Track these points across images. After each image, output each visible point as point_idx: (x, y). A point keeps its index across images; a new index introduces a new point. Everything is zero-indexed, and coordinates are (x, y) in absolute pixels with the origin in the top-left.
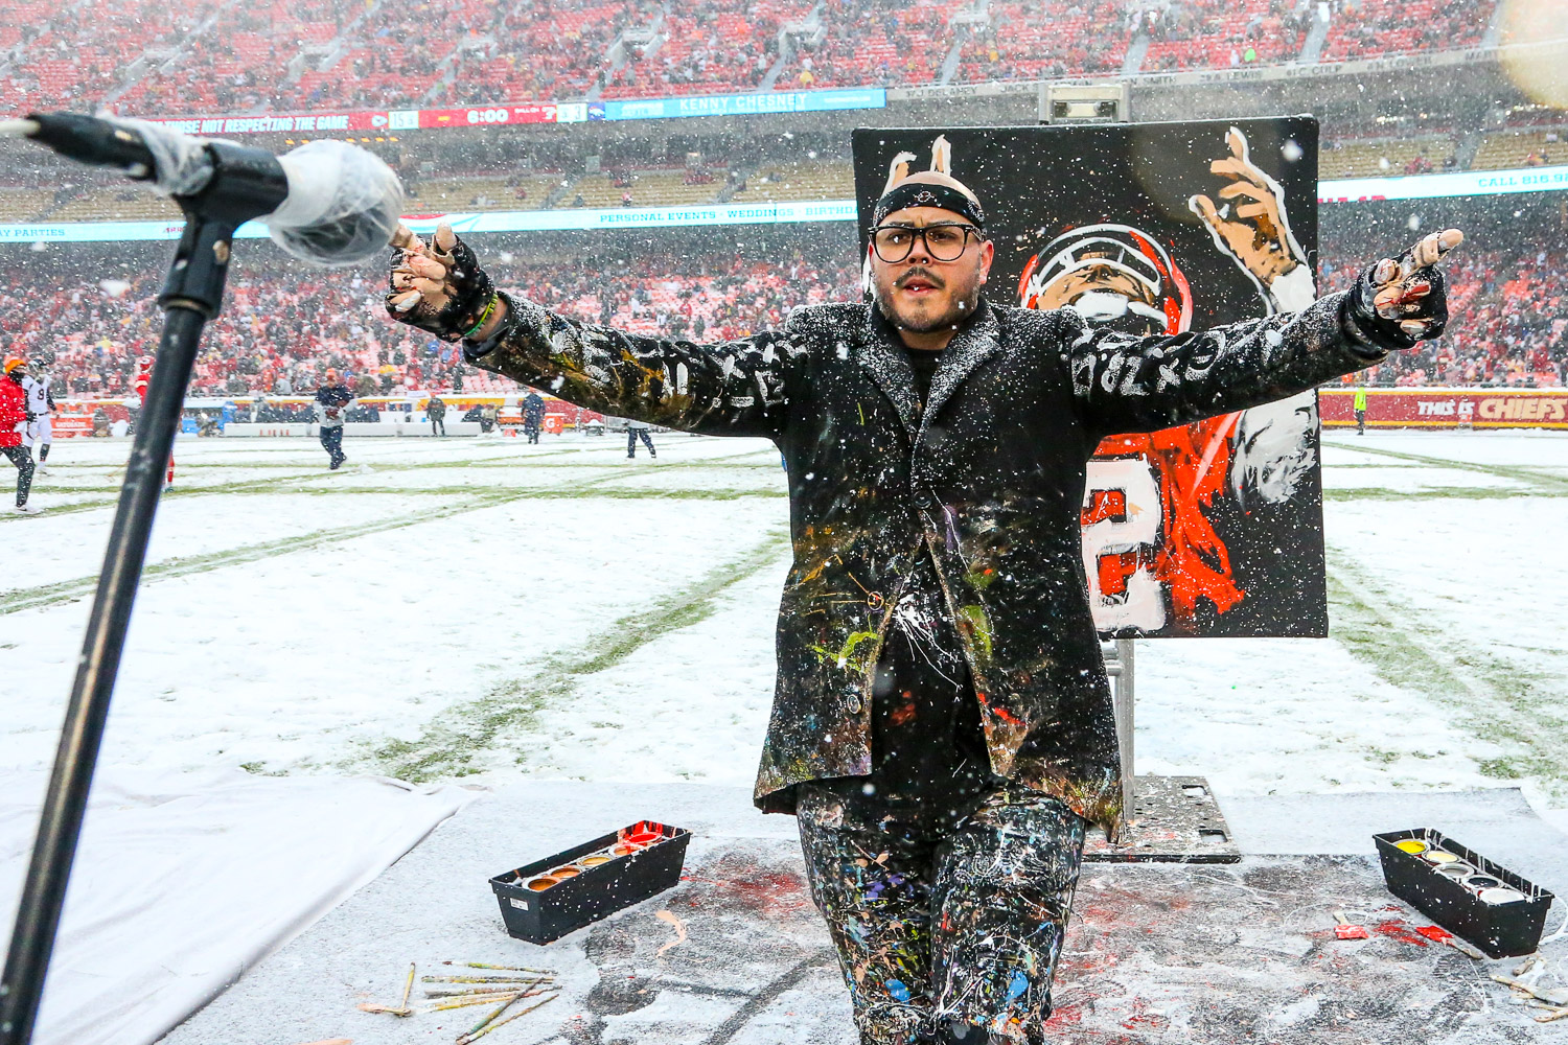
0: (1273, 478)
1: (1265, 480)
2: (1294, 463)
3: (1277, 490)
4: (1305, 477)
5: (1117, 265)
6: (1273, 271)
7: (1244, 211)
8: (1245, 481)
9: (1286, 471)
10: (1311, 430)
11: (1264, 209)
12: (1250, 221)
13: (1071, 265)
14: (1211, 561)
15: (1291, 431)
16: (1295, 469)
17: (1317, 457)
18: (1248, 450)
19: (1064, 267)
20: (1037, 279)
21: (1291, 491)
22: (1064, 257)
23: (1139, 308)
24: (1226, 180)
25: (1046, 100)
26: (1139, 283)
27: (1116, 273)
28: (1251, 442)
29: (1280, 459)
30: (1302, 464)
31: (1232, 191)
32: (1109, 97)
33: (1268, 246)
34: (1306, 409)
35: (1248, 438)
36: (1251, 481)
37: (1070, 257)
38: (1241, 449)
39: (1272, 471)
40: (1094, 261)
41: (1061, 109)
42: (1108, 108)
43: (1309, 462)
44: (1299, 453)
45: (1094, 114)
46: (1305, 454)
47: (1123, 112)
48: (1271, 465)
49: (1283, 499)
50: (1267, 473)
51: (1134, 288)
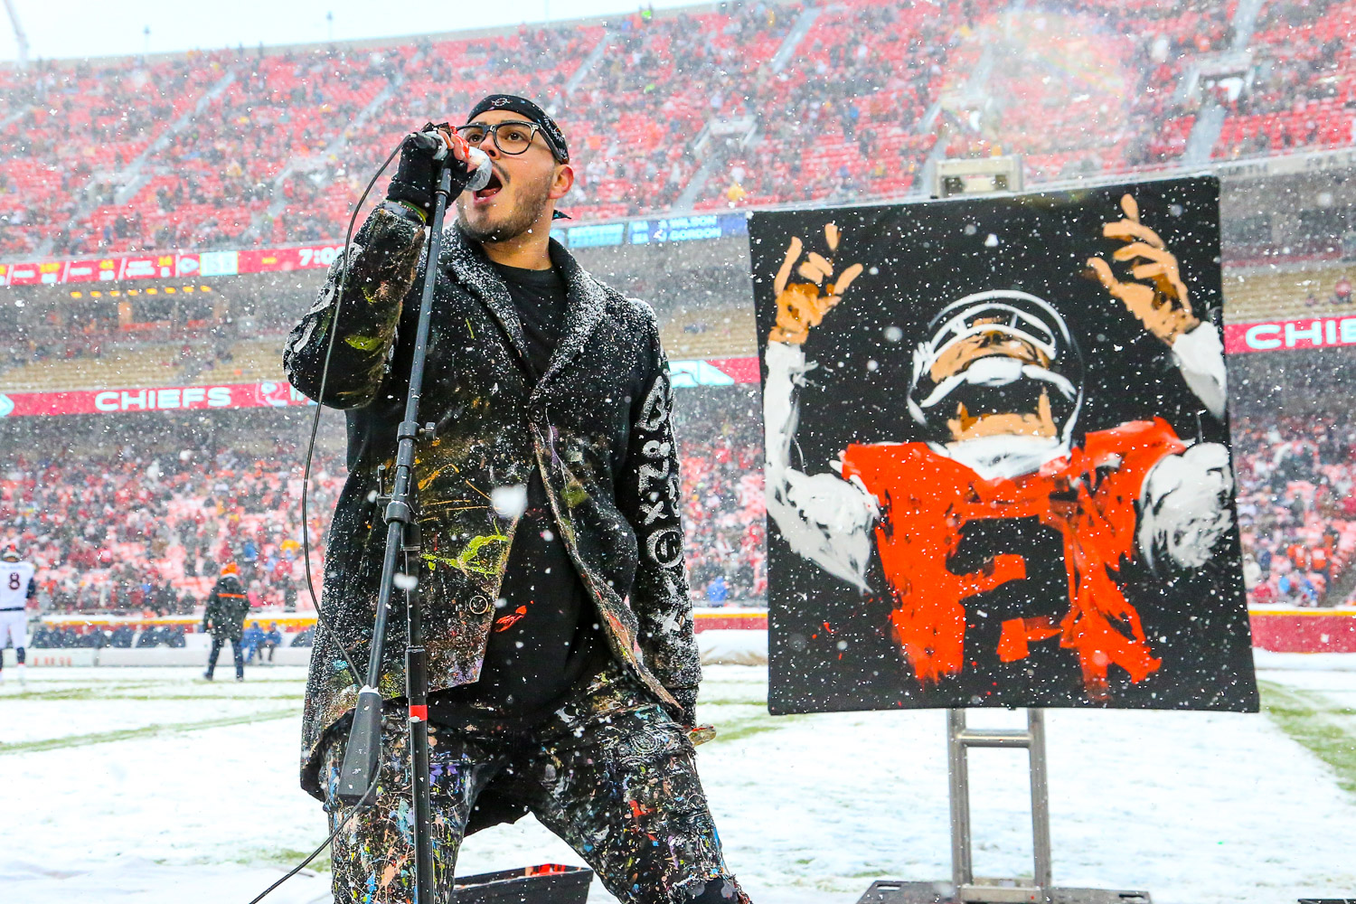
0: (1186, 540)
1: (1177, 543)
2: (1207, 526)
3: (1191, 553)
4: (1221, 541)
5: (1010, 330)
6: (1174, 330)
7: (1140, 272)
8: (1155, 545)
9: (1199, 534)
10: (1224, 492)
11: (1162, 269)
12: (1146, 282)
13: (963, 333)
14: (1123, 629)
15: (1202, 492)
16: (1209, 532)
17: (1234, 518)
18: (1156, 511)
19: (955, 335)
20: (930, 346)
21: (1207, 555)
22: (956, 324)
23: (1034, 372)
24: (1120, 243)
25: (935, 175)
26: (1033, 347)
27: (1009, 338)
28: (1159, 505)
29: (1193, 521)
30: (1218, 526)
31: (1128, 253)
32: (1000, 170)
33: (1168, 304)
34: (1219, 470)
35: (1155, 501)
36: (1161, 544)
37: (962, 324)
38: (1148, 512)
39: (1184, 533)
40: (988, 327)
41: (952, 184)
42: (1001, 181)
43: (1225, 524)
44: (1213, 515)
45: (992, 188)
46: (1220, 517)
47: (1013, 182)
48: (1183, 528)
49: (1199, 563)
50: (1178, 537)
51: (1029, 352)
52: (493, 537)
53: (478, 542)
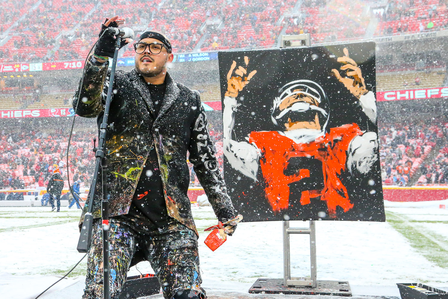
0: (362, 164)
1: (360, 165)
2: (370, 159)
3: (364, 169)
4: (374, 164)
5: (306, 93)
6: (360, 94)
7: (350, 74)
8: (352, 166)
9: (367, 162)
10: (375, 148)
11: (356, 73)
12: (352, 77)
13: (290, 94)
14: (342, 194)
15: (368, 148)
16: (370, 161)
17: (378, 157)
18: (353, 154)
19: (287, 94)
20: (279, 98)
21: (369, 169)
22: (288, 91)
23: (313, 107)
24: (343, 64)
25: (282, 40)
26: (313, 99)
27: (305, 96)
28: (354, 152)
29: (365, 158)
30: (373, 159)
31: (345, 67)
32: (303, 38)
33: (358, 85)
34: (374, 141)
35: (353, 151)
36: (354, 166)
37: (290, 91)
38: (350, 155)
39: (362, 162)
40: (298, 92)
41: (287, 43)
42: (303, 42)
43: (375, 159)
44: (371, 156)
45: (300, 45)
46: (374, 156)
47: (307, 43)
48: (362, 160)
49: (367, 172)
50: (360, 163)
51: (312, 101)
52: (137, 168)
53: (132, 169)
